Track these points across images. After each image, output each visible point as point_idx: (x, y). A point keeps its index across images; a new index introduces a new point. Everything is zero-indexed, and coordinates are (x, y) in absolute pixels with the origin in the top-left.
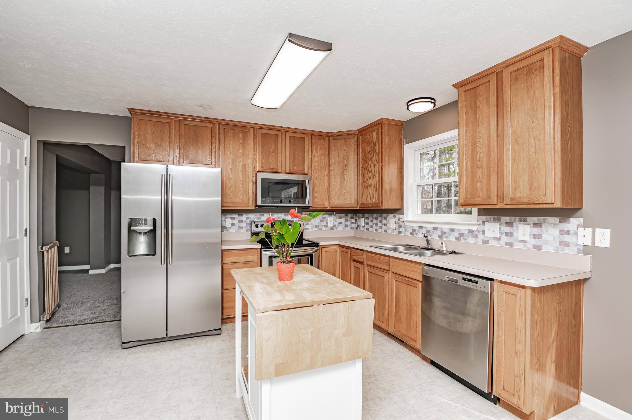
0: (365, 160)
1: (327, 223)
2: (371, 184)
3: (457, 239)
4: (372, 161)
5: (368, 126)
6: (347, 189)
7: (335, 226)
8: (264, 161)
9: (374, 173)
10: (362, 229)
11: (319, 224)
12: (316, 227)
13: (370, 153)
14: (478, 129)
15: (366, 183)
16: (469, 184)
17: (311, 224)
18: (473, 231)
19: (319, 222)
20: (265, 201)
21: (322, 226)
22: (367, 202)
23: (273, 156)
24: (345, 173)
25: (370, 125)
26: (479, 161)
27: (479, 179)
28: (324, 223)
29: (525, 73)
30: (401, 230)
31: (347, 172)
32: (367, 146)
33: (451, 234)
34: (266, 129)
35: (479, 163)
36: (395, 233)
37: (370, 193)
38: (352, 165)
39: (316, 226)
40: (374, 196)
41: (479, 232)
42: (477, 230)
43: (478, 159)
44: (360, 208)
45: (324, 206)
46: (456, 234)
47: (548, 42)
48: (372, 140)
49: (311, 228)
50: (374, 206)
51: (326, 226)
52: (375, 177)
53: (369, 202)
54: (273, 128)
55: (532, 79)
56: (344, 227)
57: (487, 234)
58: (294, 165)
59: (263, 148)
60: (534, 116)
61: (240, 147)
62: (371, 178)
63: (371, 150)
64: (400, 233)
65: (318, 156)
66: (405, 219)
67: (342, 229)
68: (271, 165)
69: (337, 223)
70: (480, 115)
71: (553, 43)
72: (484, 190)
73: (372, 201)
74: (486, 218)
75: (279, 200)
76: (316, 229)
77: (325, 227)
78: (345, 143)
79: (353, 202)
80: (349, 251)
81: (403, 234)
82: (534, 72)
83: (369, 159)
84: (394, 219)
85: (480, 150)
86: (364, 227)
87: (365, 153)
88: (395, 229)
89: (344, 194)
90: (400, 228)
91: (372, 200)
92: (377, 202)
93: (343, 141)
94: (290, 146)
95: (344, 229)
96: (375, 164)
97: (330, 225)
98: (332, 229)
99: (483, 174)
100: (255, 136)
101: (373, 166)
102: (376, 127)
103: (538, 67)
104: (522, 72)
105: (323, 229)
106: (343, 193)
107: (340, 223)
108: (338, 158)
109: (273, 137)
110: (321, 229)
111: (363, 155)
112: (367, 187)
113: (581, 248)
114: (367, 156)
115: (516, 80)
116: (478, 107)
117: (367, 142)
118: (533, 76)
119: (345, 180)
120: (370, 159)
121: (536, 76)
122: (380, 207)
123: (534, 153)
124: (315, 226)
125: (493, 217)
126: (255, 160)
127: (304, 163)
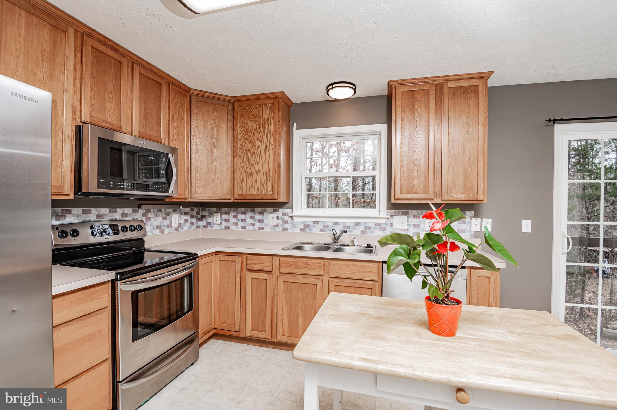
0: (247, 139)
1: (171, 222)
2: (259, 171)
3: (362, 232)
4: (261, 142)
5: (256, 97)
6: (217, 173)
7: (180, 225)
8: (95, 103)
9: (266, 156)
10: (216, 227)
11: (161, 224)
12: (157, 229)
13: (258, 132)
14: (416, 130)
15: (248, 169)
16: (405, 180)
17: (151, 225)
18: (381, 223)
19: (161, 221)
20: (103, 183)
21: (164, 226)
22: (251, 193)
23: (112, 99)
24: (215, 151)
25: (259, 96)
26: (416, 159)
27: (416, 176)
28: (167, 223)
29: (462, 91)
30: (286, 226)
31: (216, 150)
32: (252, 121)
33: (356, 228)
34: (100, 41)
35: (416, 162)
36: (277, 230)
37: (256, 182)
38: (224, 142)
39: (157, 226)
40: (265, 186)
41: (387, 224)
42: (385, 223)
43: (415, 158)
44: (235, 201)
45: (184, 197)
46: (362, 228)
47: (484, 73)
48: (261, 115)
49: (150, 231)
50: (264, 198)
51: (169, 226)
52: (266, 163)
53: (255, 193)
54: (114, 47)
55: (468, 99)
56: (189, 227)
57: (395, 226)
58: (146, 126)
59: (93, 77)
60: (469, 129)
61: (44, 58)
62: (258, 163)
63: (260, 128)
64: (284, 229)
65: (178, 119)
66: (294, 214)
67: (187, 229)
68: (109, 115)
69: (182, 221)
70: (418, 117)
71: (486, 75)
72: (421, 186)
73: (261, 192)
74: (394, 212)
75: (130, 184)
76: (157, 232)
77: (168, 228)
78: (214, 110)
79: (225, 192)
80: (238, 259)
81: (289, 230)
82: (470, 93)
83: (255, 138)
84: (276, 214)
85: (418, 150)
86: (221, 224)
87: (248, 129)
88: (277, 226)
89: (213, 181)
90: (285, 224)
91: (261, 190)
92: (271, 193)
93: (212, 107)
94: (140, 92)
95: (189, 229)
96: (267, 146)
97: (175, 224)
98: (176, 229)
99: (421, 172)
100: (80, 48)
101: (262, 148)
102: (272, 101)
103: (473, 90)
104: (459, 91)
105: (167, 230)
106: (211, 179)
107: (186, 221)
108: (204, 129)
109: (113, 64)
110: (163, 231)
111: (243, 132)
112: (251, 174)
113: (473, 233)
114: (250, 134)
115: (454, 95)
116: (416, 110)
117: (252, 116)
118: (469, 96)
119: (215, 161)
120: (258, 139)
121: (471, 97)
122: (277, 200)
123: (468, 159)
124: (155, 227)
125: (401, 211)
126: (77, 98)
127: (159, 125)
